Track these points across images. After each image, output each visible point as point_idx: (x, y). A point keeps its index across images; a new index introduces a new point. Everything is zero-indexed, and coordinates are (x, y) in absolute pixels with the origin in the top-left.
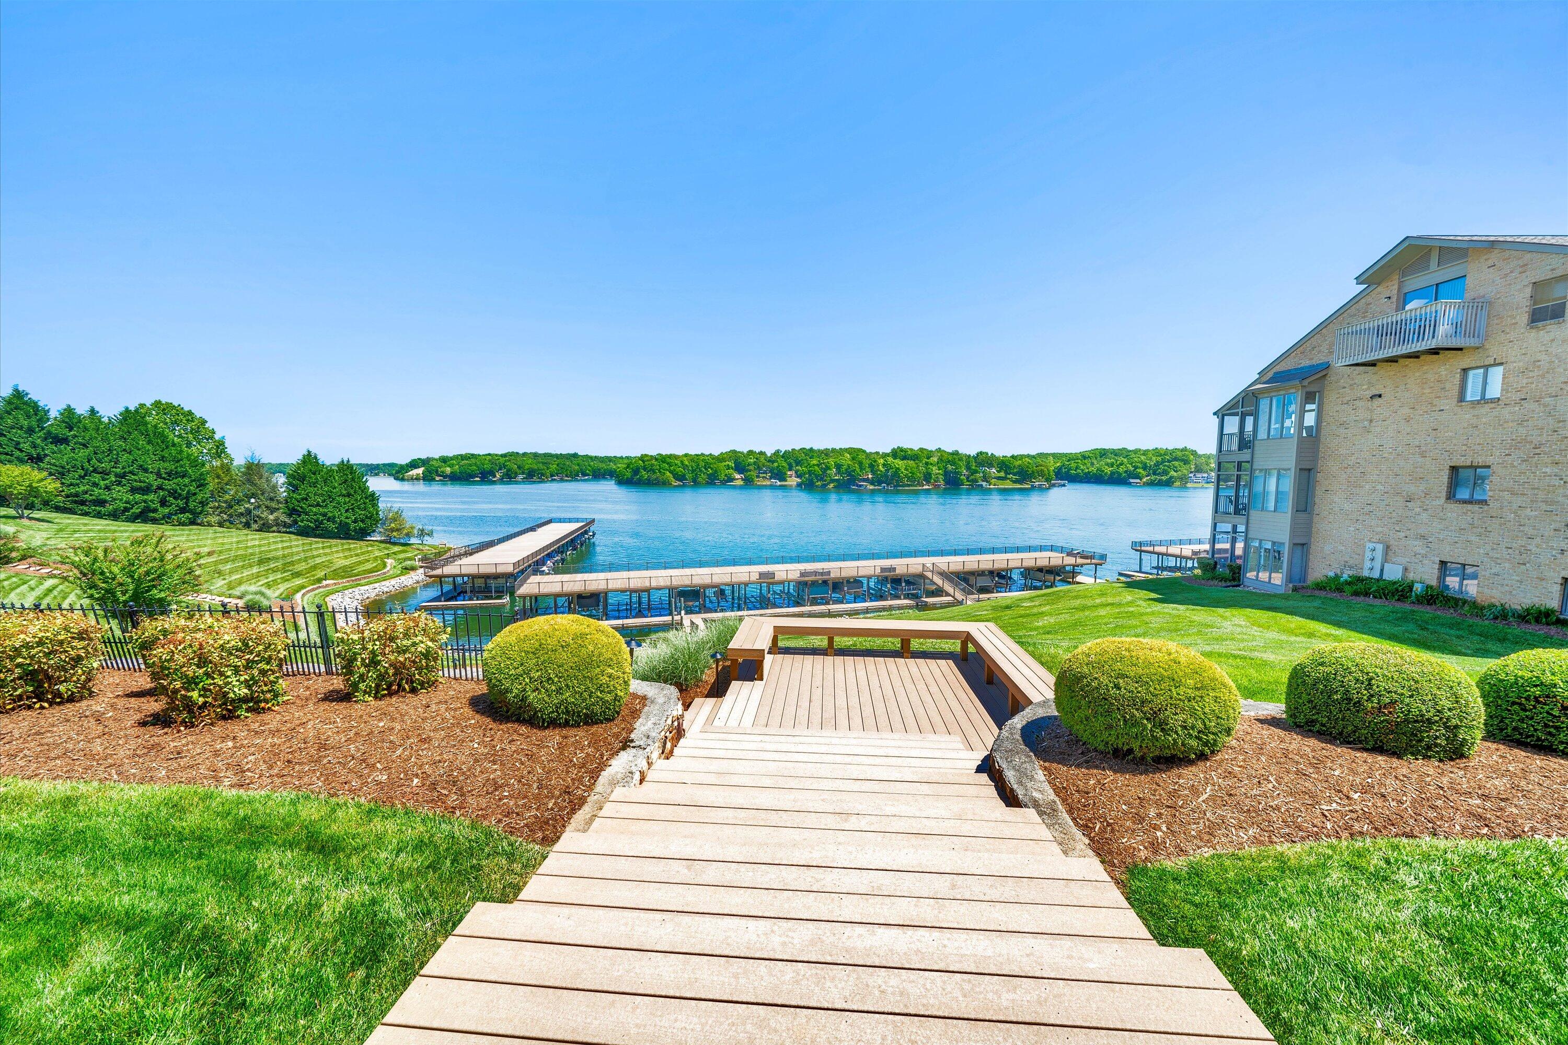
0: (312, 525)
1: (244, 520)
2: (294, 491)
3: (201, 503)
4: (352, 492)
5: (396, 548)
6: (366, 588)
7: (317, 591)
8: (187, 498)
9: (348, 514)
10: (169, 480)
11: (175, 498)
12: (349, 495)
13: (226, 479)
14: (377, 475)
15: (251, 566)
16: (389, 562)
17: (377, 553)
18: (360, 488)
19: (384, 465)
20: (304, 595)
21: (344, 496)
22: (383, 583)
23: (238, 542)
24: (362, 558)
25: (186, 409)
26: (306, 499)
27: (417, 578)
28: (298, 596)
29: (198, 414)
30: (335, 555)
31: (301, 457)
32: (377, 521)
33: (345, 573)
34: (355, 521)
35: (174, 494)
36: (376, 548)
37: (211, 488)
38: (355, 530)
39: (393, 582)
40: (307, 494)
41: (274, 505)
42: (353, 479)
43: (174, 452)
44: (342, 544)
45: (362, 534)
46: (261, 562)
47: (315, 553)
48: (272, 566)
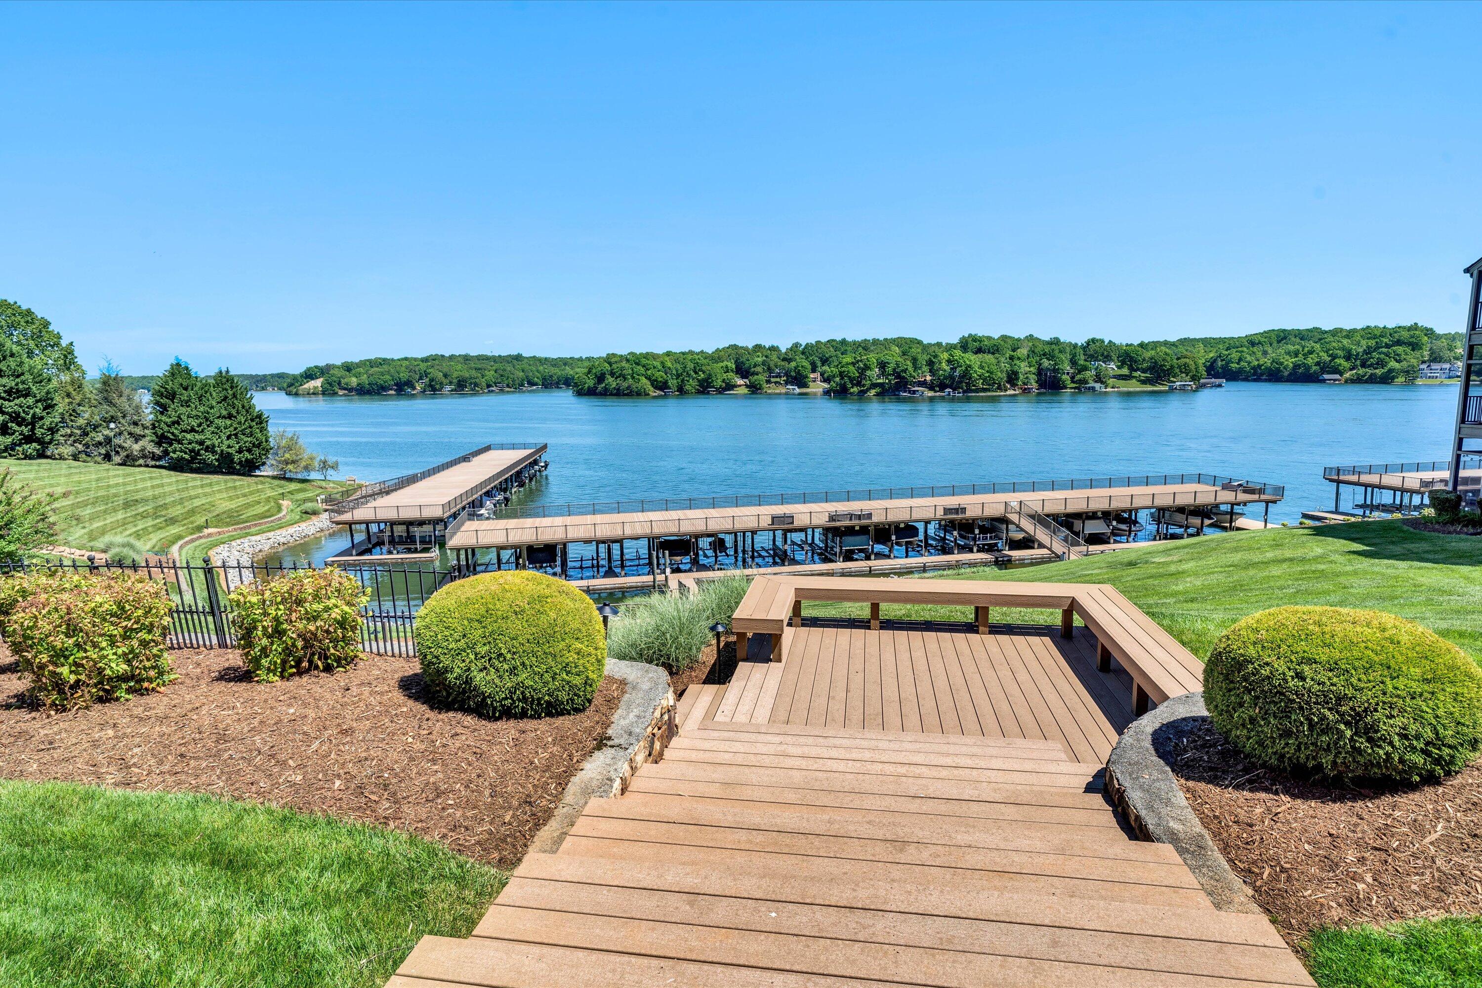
0: (187, 457)
1: (103, 451)
2: (162, 413)
3: (49, 429)
4: (234, 412)
5: (293, 486)
6: (258, 538)
7: (197, 543)
8: (33, 424)
9: (231, 442)
10: (9, 401)
11: (19, 425)
12: (230, 416)
13: (78, 399)
14: (263, 389)
15: (115, 510)
16: (285, 503)
17: (270, 493)
18: (243, 407)
19: (273, 376)
20: (181, 547)
21: (224, 417)
22: (278, 532)
23: (98, 480)
24: (251, 499)
25: (24, 307)
26: (179, 424)
27: (321, 525)
28: (175, 549)
29: (39, 313)
30: (218, 496)
31: (168, 368)
32: (267, 451)
33: (231, 519)
34: (240, 451)
35: (16, 418)
36: (267, 485)
37: (61, 411)
38: (240, 463)
39: (291, 530)
40: (179, 417)
41: (138, 430)
42: (234, 396)
43: (13, 365)
44: (226, 482)
45: (249, 468)
46: (127, 505)
47: (192, 493)
48: (141, 510)
